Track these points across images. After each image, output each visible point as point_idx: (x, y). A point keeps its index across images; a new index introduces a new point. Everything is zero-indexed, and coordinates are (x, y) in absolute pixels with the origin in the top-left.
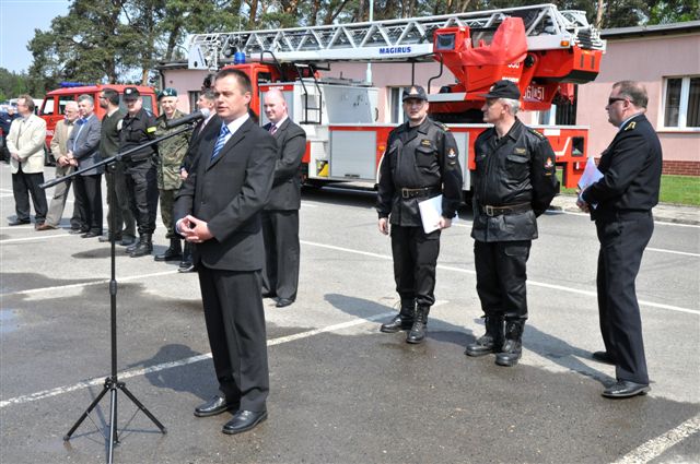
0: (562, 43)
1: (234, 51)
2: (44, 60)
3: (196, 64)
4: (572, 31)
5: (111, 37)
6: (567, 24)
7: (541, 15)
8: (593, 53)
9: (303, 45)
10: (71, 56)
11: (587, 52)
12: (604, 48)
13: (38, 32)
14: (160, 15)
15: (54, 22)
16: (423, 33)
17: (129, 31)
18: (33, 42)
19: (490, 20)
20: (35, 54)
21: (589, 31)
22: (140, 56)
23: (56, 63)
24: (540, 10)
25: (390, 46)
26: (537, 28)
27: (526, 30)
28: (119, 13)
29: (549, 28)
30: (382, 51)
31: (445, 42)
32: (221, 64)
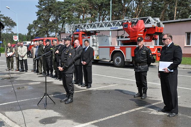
0: (153, 26)
1: (76, 29)
2: (31, 31)
3: (67, 32)
4: (155, 23)
5: (47, 25)
6: (154, 21)
7: (148, 19)
8: (161, 28)
9: (93, 27)
10: (37, 30)
11: (159, 28)
12: (164, 27)
13: (29, 24)
14: (60, 19)
15: (33, 22)
16: (120, 24)
17: (52, 23)
18: (28, 27)
19: (136, 20)
20: (29, 30)
21: (160, 23)
22: (55, 29)
23: (34, 32)
24: (147, 18)
25: (113, 27)
26: (147, 22)
27: (144, 23)
28: (49, 19)
29: (149, 22)
30: (111, 28)
31: (125, 26)
32: (73, 32)
